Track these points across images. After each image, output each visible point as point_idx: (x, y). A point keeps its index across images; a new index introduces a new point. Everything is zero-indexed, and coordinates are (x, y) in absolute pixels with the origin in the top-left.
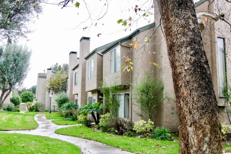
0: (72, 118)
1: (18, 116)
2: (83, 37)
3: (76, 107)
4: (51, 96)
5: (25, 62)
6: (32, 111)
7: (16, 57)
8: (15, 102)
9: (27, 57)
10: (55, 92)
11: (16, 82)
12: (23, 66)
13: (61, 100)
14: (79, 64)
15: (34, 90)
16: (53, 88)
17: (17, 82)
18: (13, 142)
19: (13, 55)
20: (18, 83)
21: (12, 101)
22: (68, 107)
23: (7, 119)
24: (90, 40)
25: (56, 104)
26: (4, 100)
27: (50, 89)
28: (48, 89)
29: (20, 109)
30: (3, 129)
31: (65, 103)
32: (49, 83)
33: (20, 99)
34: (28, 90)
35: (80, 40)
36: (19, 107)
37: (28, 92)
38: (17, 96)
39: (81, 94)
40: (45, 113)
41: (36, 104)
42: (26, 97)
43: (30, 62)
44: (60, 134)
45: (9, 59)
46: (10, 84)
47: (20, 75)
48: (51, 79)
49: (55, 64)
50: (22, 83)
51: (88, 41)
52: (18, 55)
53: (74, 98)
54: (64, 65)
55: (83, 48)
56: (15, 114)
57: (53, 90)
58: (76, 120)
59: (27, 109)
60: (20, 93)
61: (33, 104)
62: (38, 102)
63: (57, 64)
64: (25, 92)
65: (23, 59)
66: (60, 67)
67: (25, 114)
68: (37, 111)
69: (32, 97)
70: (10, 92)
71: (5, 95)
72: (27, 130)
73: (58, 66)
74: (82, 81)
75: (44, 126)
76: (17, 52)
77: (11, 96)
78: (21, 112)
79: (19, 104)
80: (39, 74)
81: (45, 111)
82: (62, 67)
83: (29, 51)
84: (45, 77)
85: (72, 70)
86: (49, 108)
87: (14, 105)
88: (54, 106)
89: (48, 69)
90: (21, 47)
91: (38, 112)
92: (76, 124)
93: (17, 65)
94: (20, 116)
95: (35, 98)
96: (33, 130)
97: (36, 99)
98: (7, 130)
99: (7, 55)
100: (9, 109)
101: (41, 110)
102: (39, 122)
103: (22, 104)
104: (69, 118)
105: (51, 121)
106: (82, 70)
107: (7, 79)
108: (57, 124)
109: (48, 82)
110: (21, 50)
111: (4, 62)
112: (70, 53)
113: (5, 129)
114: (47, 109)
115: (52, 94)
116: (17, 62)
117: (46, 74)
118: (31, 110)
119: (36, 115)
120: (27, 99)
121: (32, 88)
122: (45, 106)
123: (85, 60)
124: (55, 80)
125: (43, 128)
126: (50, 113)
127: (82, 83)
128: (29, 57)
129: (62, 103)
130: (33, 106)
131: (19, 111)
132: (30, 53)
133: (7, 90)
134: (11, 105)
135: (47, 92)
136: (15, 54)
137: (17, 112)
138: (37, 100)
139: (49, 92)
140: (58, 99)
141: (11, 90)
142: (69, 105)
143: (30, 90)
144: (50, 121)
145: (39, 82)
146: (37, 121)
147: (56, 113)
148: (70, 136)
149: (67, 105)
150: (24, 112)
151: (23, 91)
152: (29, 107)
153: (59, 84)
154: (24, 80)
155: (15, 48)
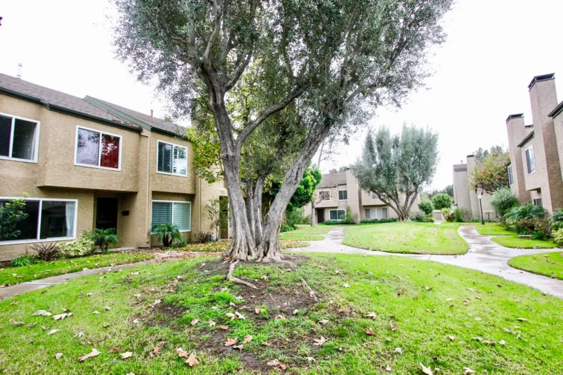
0: (536, 236)
1: (431, 229)
2: (535, 77)
3: (541, 213)
4: (480, 196)
5: (431, 150)
6: (451, 221)
7: (418, 145)
8: (425, 209)
9: (432, 143)
10: (486, 190)
11: (422, 181)
12: (428, 157)
13: (503, 203)
14: (533, 132)
15: (450, 192)
16: (482, 184)
17: (424, 180)
18: (428, 288)
19: (413, 144)
20: (425, 182)
21: (422, 207)
22: (523, 214)
23: (416, 234)
24: (554, 79)
25: (492, 210)
26: (409, 207)
27: (476, 186)
28: (474, 187)
29: (433, 219)
30: (410, 251)
31: (511, 206)
32: (473, 177)
33: (432, 205)
34: (441, 192)
35: (529, 86)
36: (431, 216)
37: (442, 194)
38: (427, 201)
39: (551, 188)
40: (473, 224)
41: (457, 211)
42: (440, 202)
43: (438, 150)
44: (525, 271)
45: (408, 150)
46: (414, 184)
47: (427, 170)
48: (476, 170)
49: (478, 150)
50: (431, 182)
51: (550, 81)
52: (419, 142)
53: (529, 197)
54: (493, 148)
55: (538, 98)
56: (429, 226)
57: (483, 187)
58: (545, 238)
59: (443, 218)
60: (430, 196)
61: (452, 210)
62: (460, 207)
63: (480, 149)
64: (438, 195)
65: (427, 147)
66: (486, 153)
67: (442, 225)
68: (459, 220)
69: (448, 201)
70: (416, 195)
71: (410, 200)
72: (451, 255)
73: (483, 152)
74: (547, 163)
75: (480, 247)
76: (418, 138)
77: (418, 201)
78: (435, 223)
79: (431, 211)
80: (454, 166)
81: (473, 221)
82: (489, 152)
83: (433, 133)
84: (465, 170)
85: (518, 146)
86: (479, 217)
87: (424, 213)
88: (489, 214)
89: (469, 156)
90: (422, 130)
91: (462, 223)
92: (552, 248)
93: (420, 157)
94: (436, 229)
95: (454, 202)
96: (462, 256)
97: (456, 203)
98: (418, 254)
99: (405, 145)
100: (419, 219)
101: (466, 220)
102: (469, 241)
103: (434, 211)
104: (526, 234)
105: (491, 239)
106: (544, 140)
107: (409, 178)
108: (505, 246)
109: (472, 174)
110: (422, 134)
111: (403, 155)
112: (508, 119)
113: (413, 252)
114: (476, 218)
115: (482, 194)
116: (419, 152)
117: (466, 165)
118: (450, 219)
119: (460, 228)
120: (441, 204)
121: (447, 189)
122: (471, 214)
123: (551, 118)
124: (483, 171)
125: (478, 252)
126: (483, 224)
127: (548, 166)
128: (435, 142)
129: (505, 208)
130: (453, 214)
131: (432, 221)
132: (435, 136)
133: (411, 193)
134: (420, 214)
135: (472, 192)
136: (415, 141)
137: (430, 223)
138: (457, 205)
139: (476, 190)
140: (497, 201)
141: (417, 193)
142: (523, 209)
143: (444, 192)
144: (489, 238)
145: (456, 179)
146: (464, 238)
147: (495, 224)
148: (553, 278)
149: (519, 210)
150: (440, 223)
151: (434, 194)
152: (446, 216)
153: (492, 176)
154: (433, 176)
155: (413, 133)
